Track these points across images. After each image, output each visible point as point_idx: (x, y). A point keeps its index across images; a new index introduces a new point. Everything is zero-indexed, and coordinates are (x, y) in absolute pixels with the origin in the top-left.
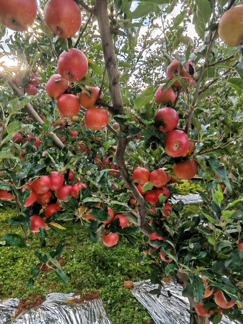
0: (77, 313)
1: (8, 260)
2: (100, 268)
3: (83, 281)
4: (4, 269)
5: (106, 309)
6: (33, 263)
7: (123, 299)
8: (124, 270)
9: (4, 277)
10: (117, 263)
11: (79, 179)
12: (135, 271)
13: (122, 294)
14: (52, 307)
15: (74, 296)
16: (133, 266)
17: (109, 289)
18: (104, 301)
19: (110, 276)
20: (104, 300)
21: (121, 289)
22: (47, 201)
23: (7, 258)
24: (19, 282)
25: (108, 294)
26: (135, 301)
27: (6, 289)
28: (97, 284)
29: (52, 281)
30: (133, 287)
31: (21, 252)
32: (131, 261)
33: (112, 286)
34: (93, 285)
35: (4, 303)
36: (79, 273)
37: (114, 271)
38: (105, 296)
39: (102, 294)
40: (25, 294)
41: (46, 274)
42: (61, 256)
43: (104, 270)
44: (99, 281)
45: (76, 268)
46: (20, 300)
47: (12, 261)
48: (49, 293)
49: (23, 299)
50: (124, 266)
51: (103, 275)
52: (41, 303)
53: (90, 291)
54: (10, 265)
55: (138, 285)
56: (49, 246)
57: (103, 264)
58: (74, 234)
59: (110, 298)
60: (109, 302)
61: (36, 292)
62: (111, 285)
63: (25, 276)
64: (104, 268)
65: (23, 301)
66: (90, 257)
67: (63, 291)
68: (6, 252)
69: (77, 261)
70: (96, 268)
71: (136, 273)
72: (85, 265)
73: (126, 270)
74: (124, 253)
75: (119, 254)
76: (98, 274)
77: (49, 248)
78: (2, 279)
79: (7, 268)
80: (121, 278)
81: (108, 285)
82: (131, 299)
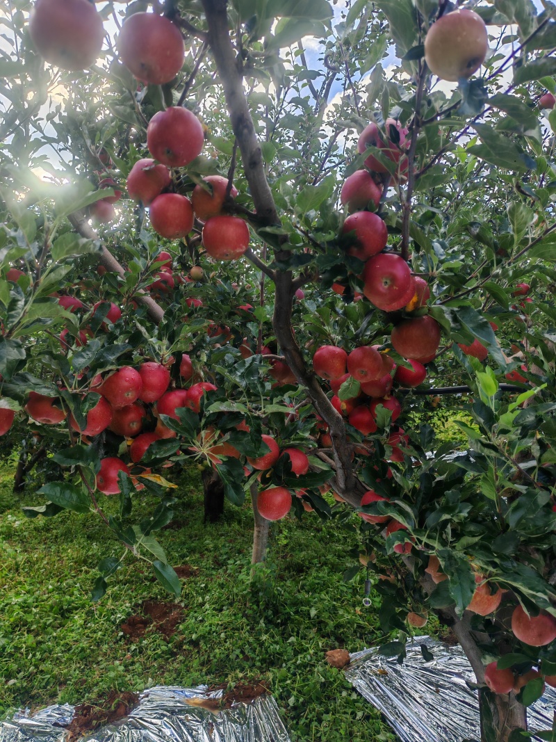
0: (215, 731)
1: (49, 616)
2: (269, 621)
3: (228, 656)
4: (39, 638)
5: (286, 720)
6: (108, 620)
7: (327, 692)
8: (326, 624)
9: (38, 656)
10: (307, 608)
11: (202, 373)
12: (352, 626)
13: (323, 680)
14: (154, 721)
15: (207, 692)
16: (346, 615)
17: (292, 670)
18: (279, 701)
19: (292, 639)
20: (281, 697)
21: (321, 669)
22: (135, 426)
23: (46, 612)
24: (74, 666)
25: (289, 682)
26: (354, 696)
27: (44, 684)
28: (263, 661)
29: (155, 659)
30: (348, 663)
31: (81, 595)
32: (343, 602)
33: (299, 662)
34: (254, 665)
35: (36, 717)
36: (219, 638)
37: (302, 626)
38: (283, 688)
39: (274, 684)
40: (89, 693)
41: (141, 643)
42: (176, 601)
43: (277, 625)
44: (267, 653)
45: (210, 626)
46: (77, 709)
47: (59, 616)
48: (147, 688)
49: (84, 705)
50: (325, 615)
51: (277, 638)
52: (126, 714)
53: (245, 677)
54: (53, 627)
55: (360, 659)
56: (146, 578)
57: (276, 612)
58: (207, 550)
59: (295, 693)
60: (292, 701)
61: (114, 686)
62: (296, 662)
63: (88, 651)
64: (279, 621)
65: (83, 711)
66: (244, 596)
67: (181, 682)
68: (45, 597)
69: (214, 609)
70: (258, 623)
71: (355, 632)
72: (233, 618)
73: (331, 623)
74: (324, 586)
75: (313, 589)
76: (264, 637)
77: (148, 583)
78: (33, 660)
79: (47, 633)
80: (320, 644)
81: (289, 660)
82: (344, 694)
